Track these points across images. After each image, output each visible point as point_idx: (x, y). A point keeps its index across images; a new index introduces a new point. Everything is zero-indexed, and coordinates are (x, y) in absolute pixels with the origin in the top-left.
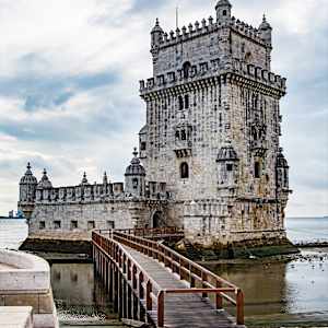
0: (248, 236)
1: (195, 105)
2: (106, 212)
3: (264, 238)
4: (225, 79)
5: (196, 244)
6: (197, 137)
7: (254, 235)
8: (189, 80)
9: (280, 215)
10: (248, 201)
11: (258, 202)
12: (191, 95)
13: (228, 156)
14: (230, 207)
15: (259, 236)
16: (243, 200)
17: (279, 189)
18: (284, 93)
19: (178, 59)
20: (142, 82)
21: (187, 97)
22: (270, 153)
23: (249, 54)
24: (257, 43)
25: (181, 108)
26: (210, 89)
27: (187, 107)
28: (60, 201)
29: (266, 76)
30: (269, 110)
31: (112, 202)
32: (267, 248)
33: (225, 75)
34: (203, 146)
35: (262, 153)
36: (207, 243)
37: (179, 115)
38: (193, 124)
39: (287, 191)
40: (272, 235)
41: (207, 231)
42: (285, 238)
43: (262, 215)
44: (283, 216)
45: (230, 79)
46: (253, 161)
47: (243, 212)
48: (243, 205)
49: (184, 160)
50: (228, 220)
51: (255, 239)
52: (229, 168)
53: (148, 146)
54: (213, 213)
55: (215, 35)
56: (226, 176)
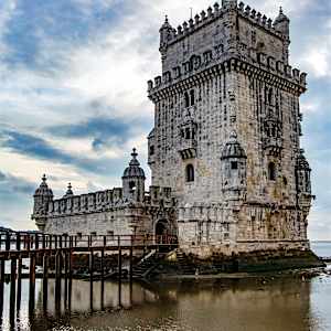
0: (260, 247)
1: (200, 99)
2: (106, 221)
3: (281, 249)
4: (229, 66)
5: (190, 254)
6: (202, 135)
7: (269, 246)
8: (194, 73)
9: (302, 224)
10: (260, 205)
11: (273, 208)
12: (197, 90)
13: (232, 153)
14: (235, 211)
15: (275, 246)
16: (254, 204)
17: (300, 195)
18: (304, 90)
19: (185, 53)
20: (150, 82)
21: (192, 92)
22: (287, 154)
23: (262, 45)
24: (272, 34)
25: (187, 105)
26: (214, 80)
27: (193, 104)
28: (68, 212)
29: (281, 68)
30: (285, 107)
31: (112, 210)
32: (285, 260)
33: (229, 62)
34: (208, 144)
35: (277, 152)
36: (204, 253)
37: (185, 113)
38: (198, 121)
39: (310, 196)
40: (292, 246)
41: (204, 239)
42: (308, 251)
43: (278, 223)
44: (306, 225)
45: (235, 65)
46: (266, 161)
47: (253, 218)
48: (253, 211)
49: (189, 162)
50: (233, 226)
51: (269, 250)
52: (234, 166)
53: (156, 150)
54: (212, 218)
55: (220, 22)
56: (230, 176)
